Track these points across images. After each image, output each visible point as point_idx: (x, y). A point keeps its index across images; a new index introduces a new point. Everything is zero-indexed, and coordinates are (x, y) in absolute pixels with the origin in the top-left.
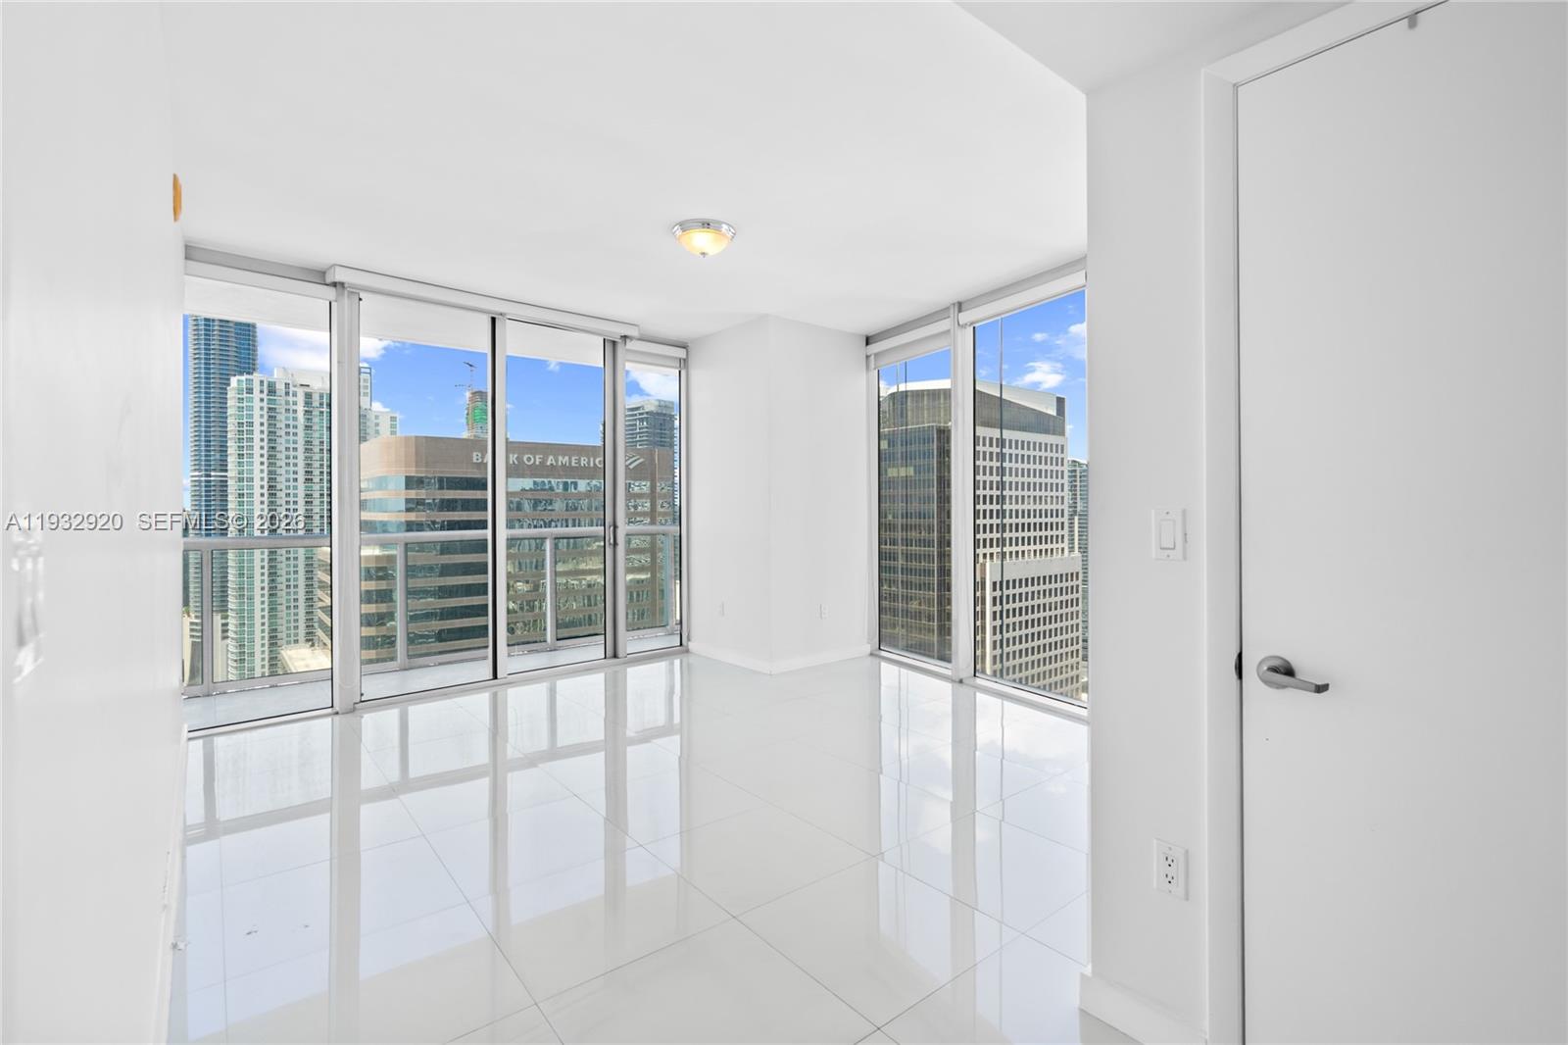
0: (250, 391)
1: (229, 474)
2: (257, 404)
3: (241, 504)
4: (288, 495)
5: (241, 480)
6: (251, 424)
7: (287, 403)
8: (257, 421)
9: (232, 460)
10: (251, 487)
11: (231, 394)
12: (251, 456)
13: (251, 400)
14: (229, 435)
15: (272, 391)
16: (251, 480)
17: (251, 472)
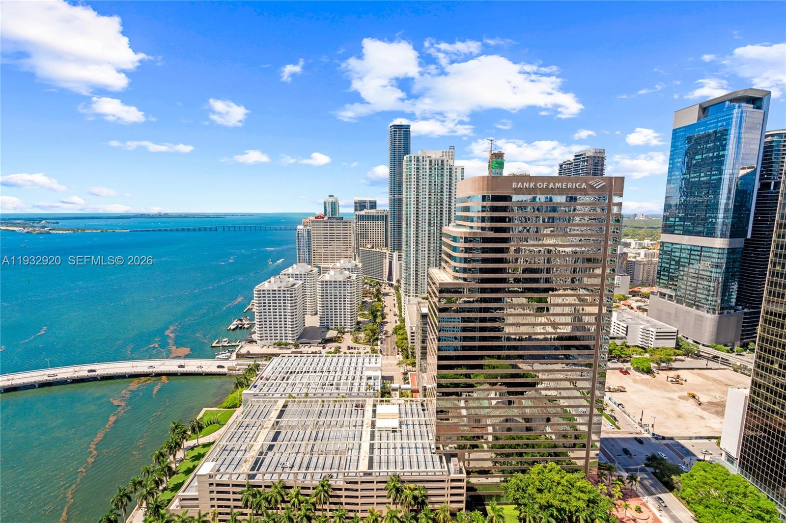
0: (411, 161)
1: (403, 196)
2: (413, 166)
3: (407, 208)
4: (423, 204)
5: (407, 198)
6: (411, 175)
7: (423, 165)
8: (413, 173)
9: (404, 190)
10: (410, 201)
11: (404, 163)
12: (410, 188)
13: (411, 165)
14: (404, 180)
15: (418, 161)
16: (410, 198)
17: (410, 195)
